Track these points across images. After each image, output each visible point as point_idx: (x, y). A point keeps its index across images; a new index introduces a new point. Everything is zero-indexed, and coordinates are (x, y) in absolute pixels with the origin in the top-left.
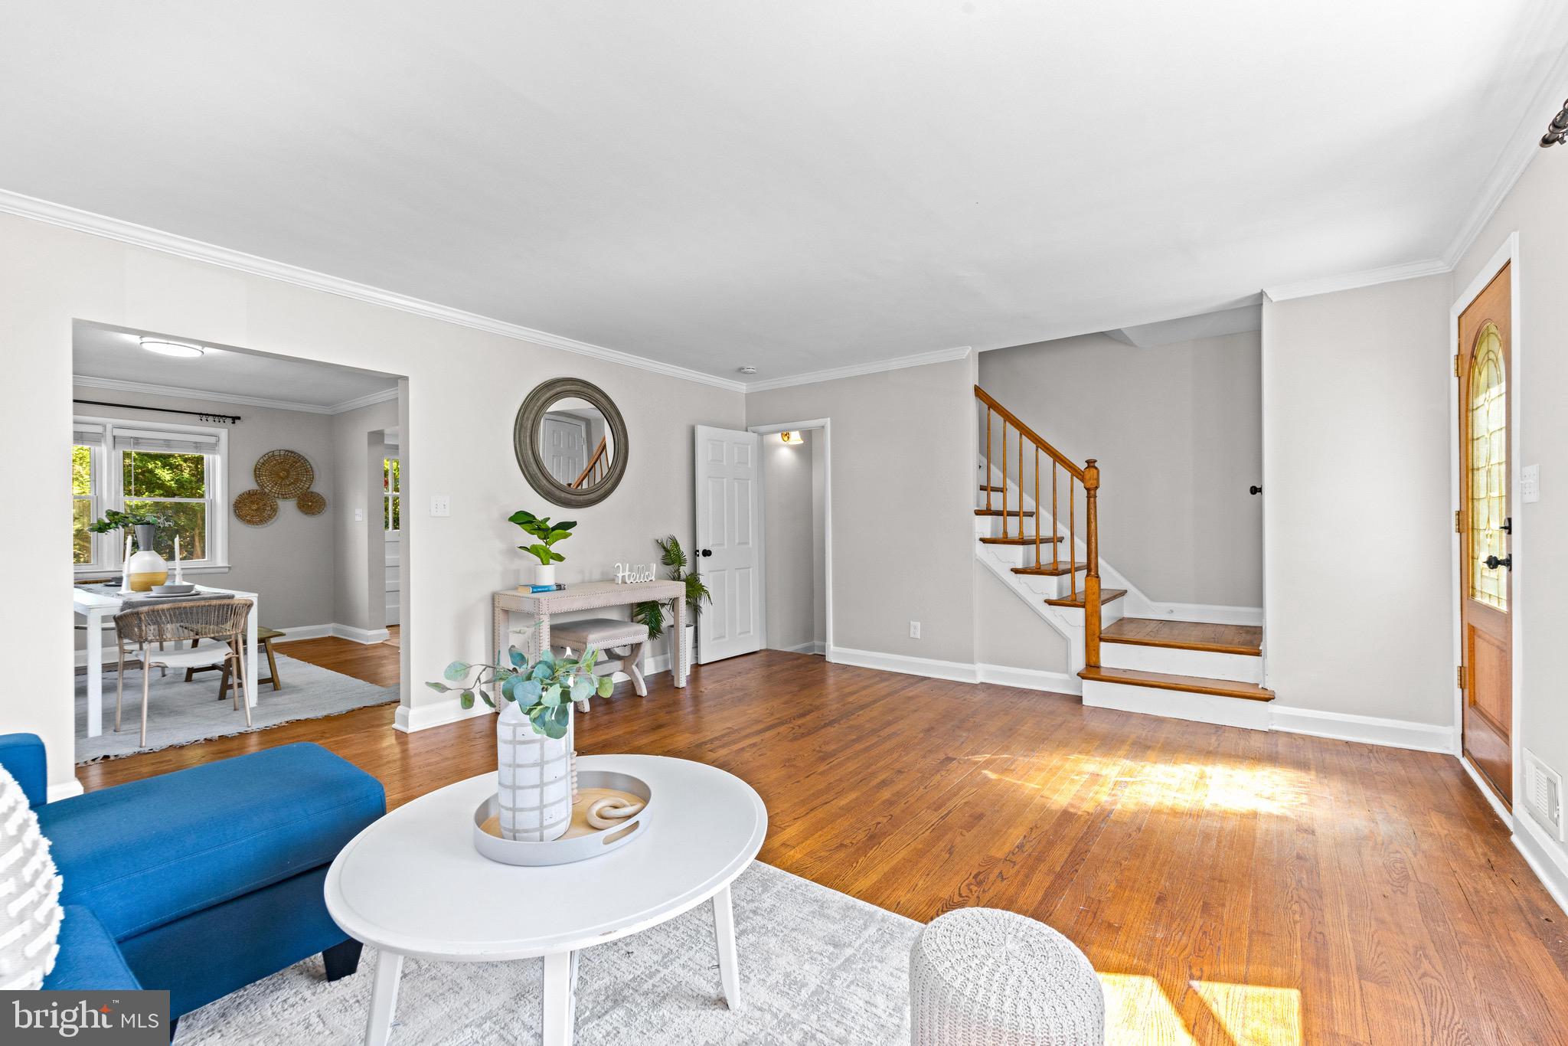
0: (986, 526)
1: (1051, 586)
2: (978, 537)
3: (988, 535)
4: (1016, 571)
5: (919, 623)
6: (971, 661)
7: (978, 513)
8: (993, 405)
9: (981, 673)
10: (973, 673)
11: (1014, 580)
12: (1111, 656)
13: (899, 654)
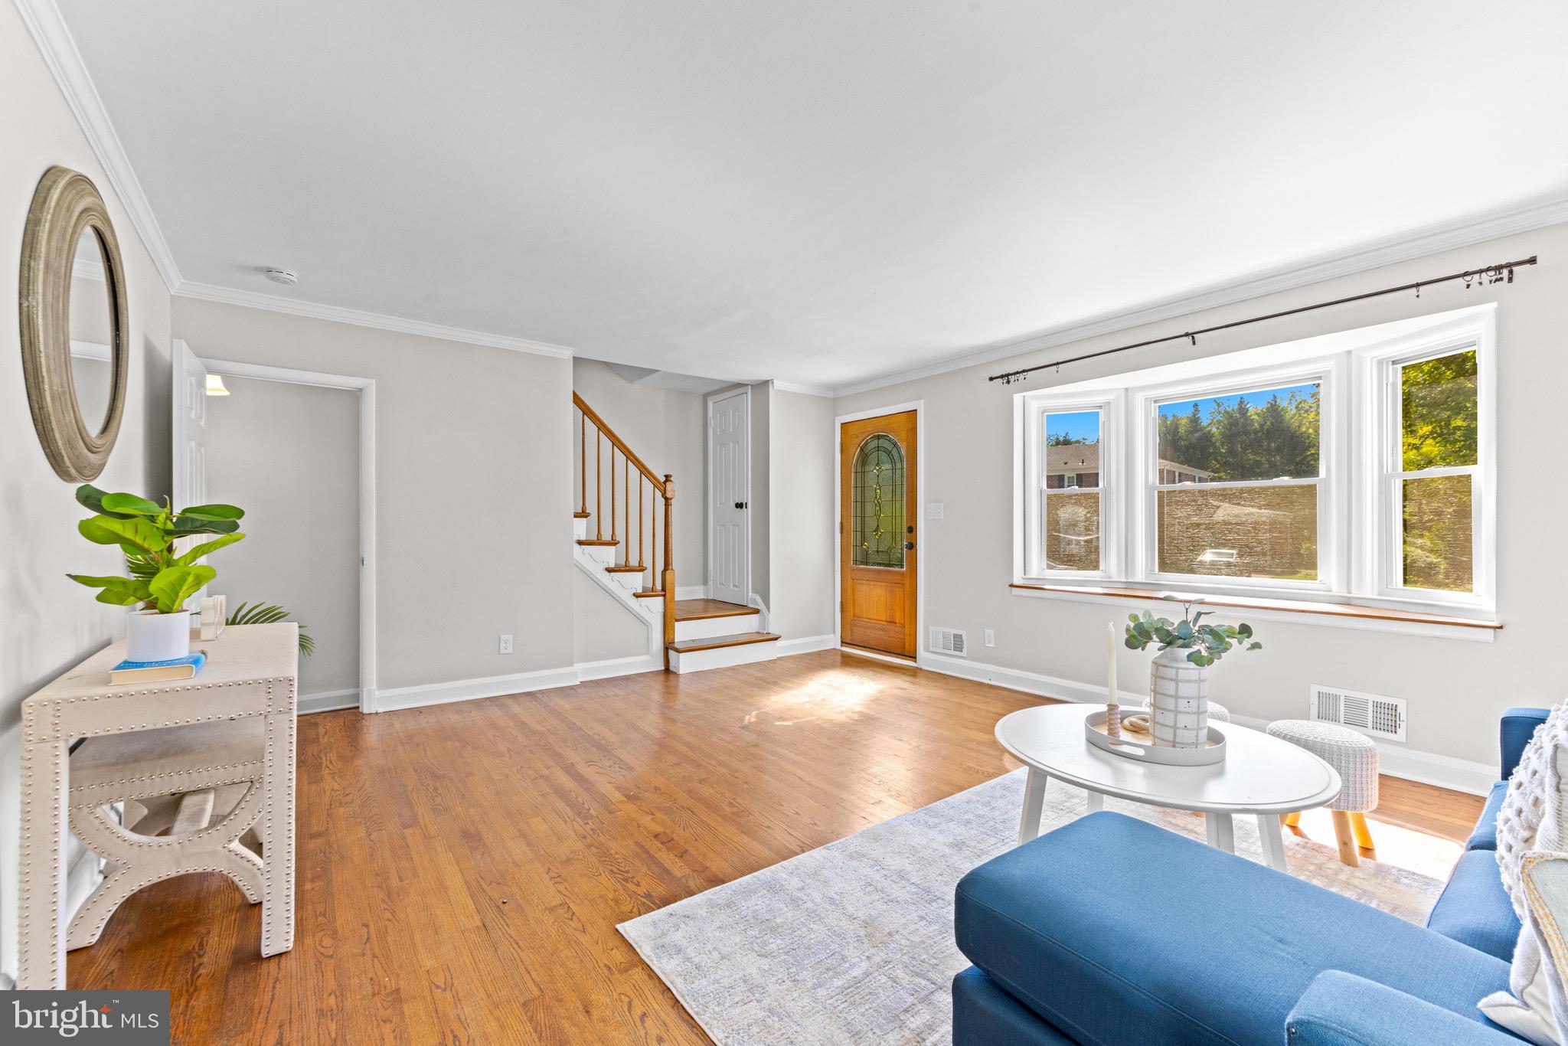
0: (581, 528)
1: (637, 581)
2: (576, 538)
3: (583, 538)
4: (609, 570)
5: (511, 636)
6: (570, 664)
7: (576, 516)
8: (587, 411)
9: (580, 672)
10: (575, 674)
11: (606, 579)
12: (684, 632)
13: (479, 677)
